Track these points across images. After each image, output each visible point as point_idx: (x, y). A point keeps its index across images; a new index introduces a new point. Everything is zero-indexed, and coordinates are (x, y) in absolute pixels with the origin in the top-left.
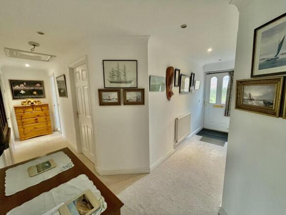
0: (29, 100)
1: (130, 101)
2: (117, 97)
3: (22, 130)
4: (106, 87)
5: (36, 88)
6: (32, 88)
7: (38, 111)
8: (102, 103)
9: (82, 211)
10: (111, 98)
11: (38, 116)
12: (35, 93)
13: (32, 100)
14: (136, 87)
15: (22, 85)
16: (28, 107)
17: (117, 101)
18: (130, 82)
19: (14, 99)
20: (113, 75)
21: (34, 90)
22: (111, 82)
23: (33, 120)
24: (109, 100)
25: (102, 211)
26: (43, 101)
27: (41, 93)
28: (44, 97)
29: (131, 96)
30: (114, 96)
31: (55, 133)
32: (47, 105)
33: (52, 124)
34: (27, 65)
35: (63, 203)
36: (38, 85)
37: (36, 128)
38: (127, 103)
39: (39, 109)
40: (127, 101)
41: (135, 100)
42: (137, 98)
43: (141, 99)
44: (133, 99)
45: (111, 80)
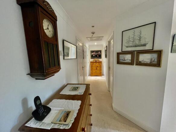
0: (95, 59)
1: (142, 62)
2: (130, 59)
3: (91, 72)
4: (123, 51)
5: (99, 54)
6: (97, 54)
7: (97, 64)
8: (119, 62)
9: (62, 119)
10: (125, 59)
11: (97, 66)
12: (98, 56)
13: (96, 59)
14: (151, 49)
15: (94, 53)
16: (94, 62)
17: (130, 61)
18: (145, 45)
19: (91, 58)
20: (129, 41)
21: (98, 55)
22: (127, 47)
23: (95, 68)
24: (124, 60)
25: (66, 128)
26: (100, 60)
27: (100, 56)
28: (101, 58)
29: (145, 58)
30: (128, 57)
31: (103, 76)
32: (101, 62)
33: (102, 72)
34: (96, 44)
35: (63, 109)
36: (99, 52)
37: (96, 72)
38: (139, 64)
39: (98, 63)
40: (140, 62)
41: (148, 61)
42: (151, 60)
43: (156, 61)
44: (147, 61)
45: (127, 46)
